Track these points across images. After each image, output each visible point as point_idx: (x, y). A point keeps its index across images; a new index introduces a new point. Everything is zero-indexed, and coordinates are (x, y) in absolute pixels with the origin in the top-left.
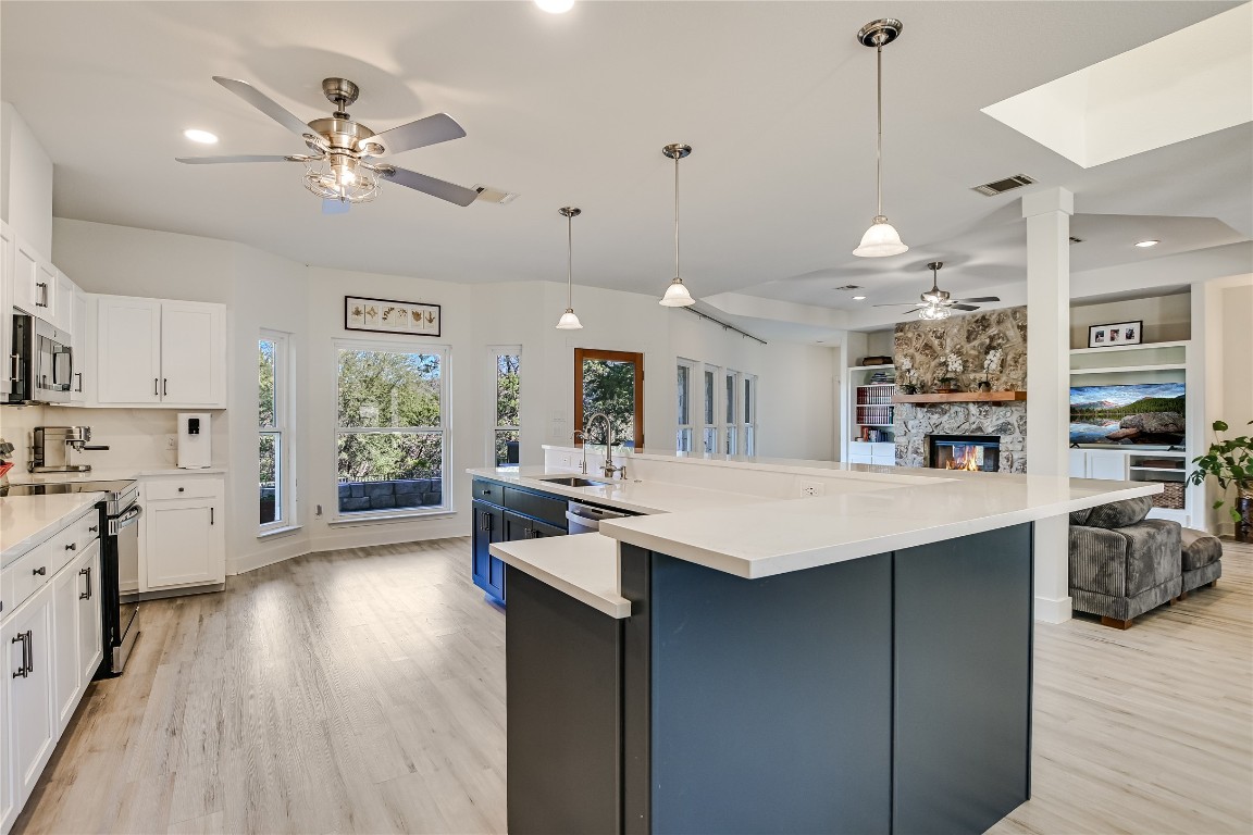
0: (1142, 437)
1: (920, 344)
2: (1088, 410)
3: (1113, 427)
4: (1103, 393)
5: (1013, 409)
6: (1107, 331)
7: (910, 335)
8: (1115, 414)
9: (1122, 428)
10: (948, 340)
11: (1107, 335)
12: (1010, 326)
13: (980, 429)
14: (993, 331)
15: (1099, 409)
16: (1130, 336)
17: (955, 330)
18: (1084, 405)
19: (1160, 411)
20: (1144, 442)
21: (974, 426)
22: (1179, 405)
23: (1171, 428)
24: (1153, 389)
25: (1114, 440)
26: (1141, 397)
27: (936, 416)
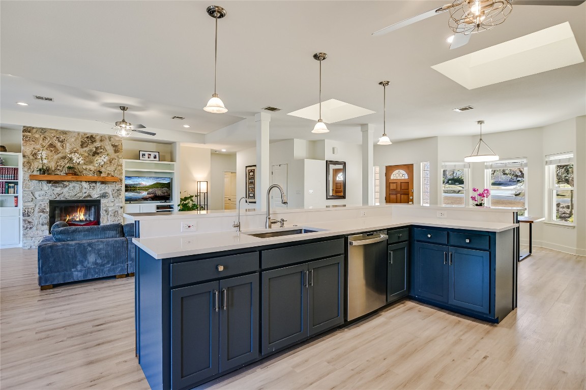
0: (155, 198)
1: (46, 143)
2: (133, 187)
3: (144, 194)
4: (140, 179)
5: (109, 185)
6: (147, 154)
7: (37, 136)
8: (145, 188)
9: (148, 194)
10: (68, 144)
11: (147, 156)
12: (107, 143)
13: (90, 196)
14: (98, 144)
15: (138, 186)
16: (155, 157)
17: (73, 140)
18: (132, 185)
19: (162, 188)
20: (157, 200)
21: (86, 194)
22: (169, 186)
23: (166, 194)
24: (159, 179)
25: (145, 199)
26: (155, 182)
27: (59, 189)
